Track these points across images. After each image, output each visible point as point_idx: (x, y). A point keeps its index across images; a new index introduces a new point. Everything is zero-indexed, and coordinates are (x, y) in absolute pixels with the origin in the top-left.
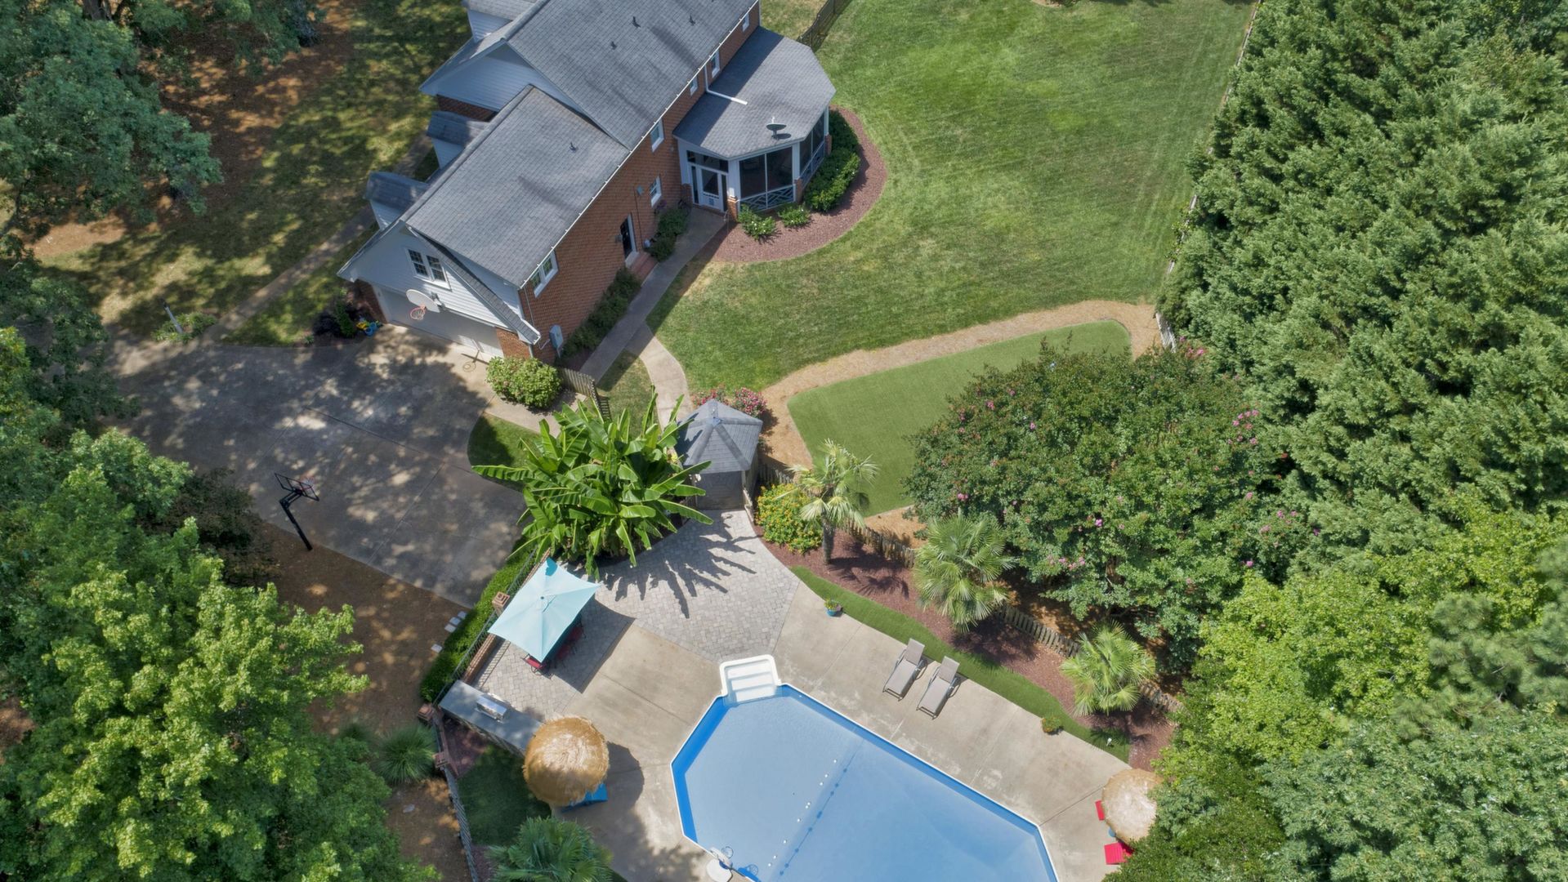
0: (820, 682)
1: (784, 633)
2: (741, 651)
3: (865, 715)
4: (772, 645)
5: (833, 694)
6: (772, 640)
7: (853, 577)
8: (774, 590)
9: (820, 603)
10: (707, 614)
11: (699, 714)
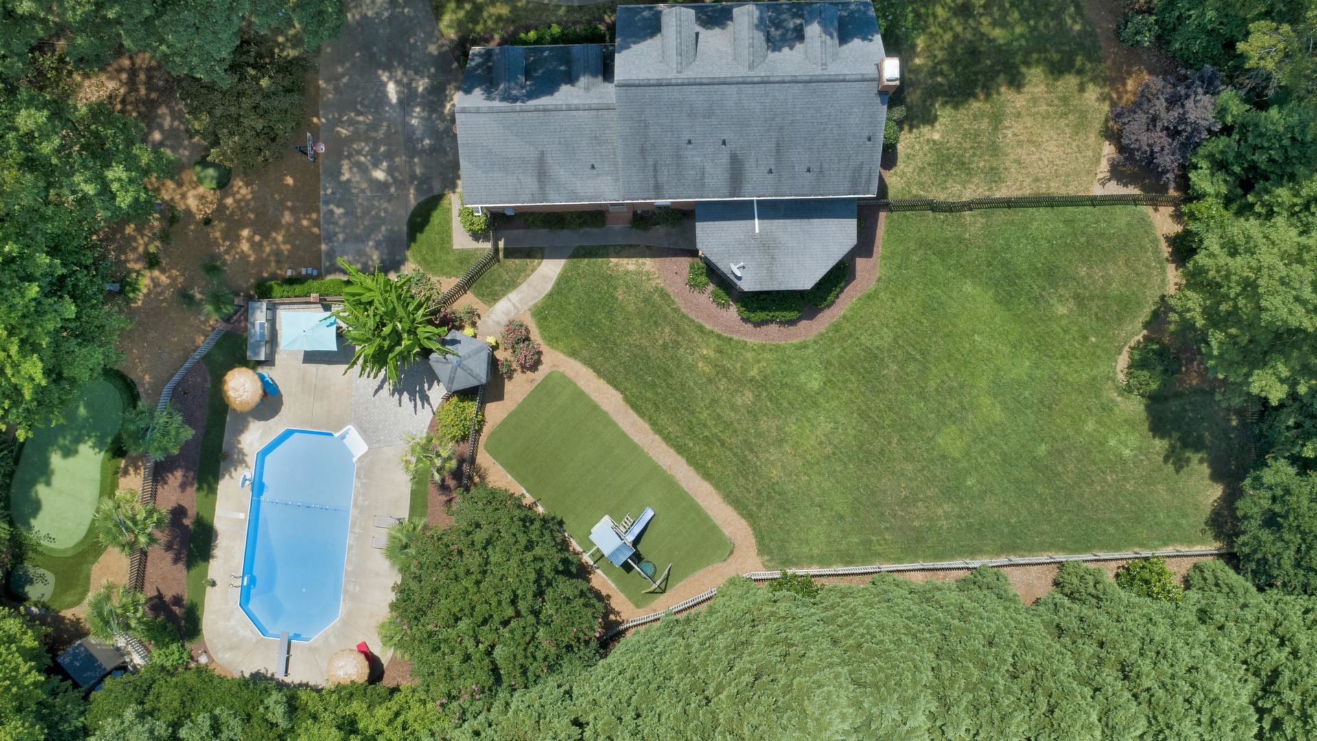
0: (364, 480)
1: (384, 449)
2: (363, 431)
3: (357, 511)
4: (374, 446)
5: (361, 491)
6: (377, 445)
11: (319, 428)
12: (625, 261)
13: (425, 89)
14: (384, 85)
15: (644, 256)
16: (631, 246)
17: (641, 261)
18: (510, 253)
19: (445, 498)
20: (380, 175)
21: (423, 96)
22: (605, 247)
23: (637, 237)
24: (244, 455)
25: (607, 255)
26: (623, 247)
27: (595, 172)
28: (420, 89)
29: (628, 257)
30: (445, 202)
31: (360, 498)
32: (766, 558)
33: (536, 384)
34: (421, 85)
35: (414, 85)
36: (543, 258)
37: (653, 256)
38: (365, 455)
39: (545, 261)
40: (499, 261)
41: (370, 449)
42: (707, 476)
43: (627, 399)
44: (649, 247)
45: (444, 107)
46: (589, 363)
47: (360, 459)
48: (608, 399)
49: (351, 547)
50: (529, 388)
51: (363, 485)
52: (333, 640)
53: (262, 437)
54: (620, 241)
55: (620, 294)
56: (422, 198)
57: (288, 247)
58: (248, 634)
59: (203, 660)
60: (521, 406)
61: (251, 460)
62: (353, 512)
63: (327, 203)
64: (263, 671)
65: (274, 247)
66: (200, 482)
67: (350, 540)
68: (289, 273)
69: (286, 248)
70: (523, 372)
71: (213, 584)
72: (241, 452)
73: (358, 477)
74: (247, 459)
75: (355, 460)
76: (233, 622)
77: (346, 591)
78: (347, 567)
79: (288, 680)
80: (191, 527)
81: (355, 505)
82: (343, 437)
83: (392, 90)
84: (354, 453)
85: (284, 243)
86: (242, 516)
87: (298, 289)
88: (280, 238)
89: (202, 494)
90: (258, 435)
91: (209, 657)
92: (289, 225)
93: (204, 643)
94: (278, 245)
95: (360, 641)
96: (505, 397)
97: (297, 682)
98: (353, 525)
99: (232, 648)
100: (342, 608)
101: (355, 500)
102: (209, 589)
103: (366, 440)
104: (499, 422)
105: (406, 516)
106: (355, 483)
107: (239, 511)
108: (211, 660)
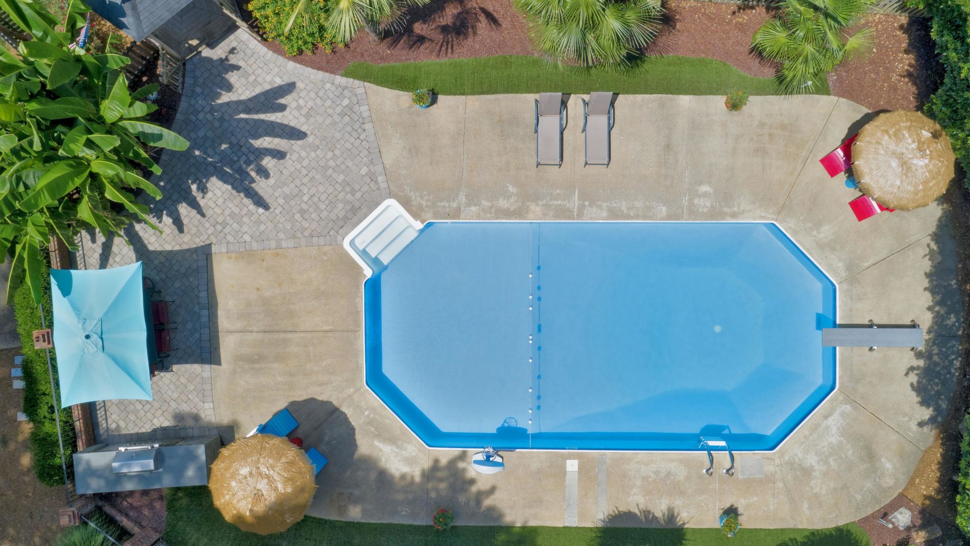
0: (462, 198)
1: (388, 162)
2: (355, 213)
3: (533, 207)
4: (383, 185)
5: (486, 203)
6: (380, 179)
7: (421, 39)
8: (342, 115)
9: (405, 98)
10: (287, 190)
11: (358, 313)
19: (483, 24)
31: (503, 203)
38: (406, 203)
41: (390, 195)
47: (416, 215)
49: (614, 213)
51: (472, 200)
52: (826, 232)
53: (392, 440)
58: (834, 422)
59: (903, 518)
61: (446, 454)
62: (536, 216)
64: (913, 378)
67: (597, 216)
71: (731, 512)
73: (454, 213)
75: (421, 228)
76: (812, 460)
77: (714, 213)
78: (660, 216)
79: (926, 320)
81: (520, 213)
86: (572, 466)
90: (386, 445)
91: (895, 505)
93: (865, 520)
97: (926, 299)
99: (870, 455)
100: (756, 216)
101: (507, 214)
102: (746, 522)
103: (372, 203)
105: (531, 97)
106: (470, 218)
107: (563, 472)
108: (900, 501)
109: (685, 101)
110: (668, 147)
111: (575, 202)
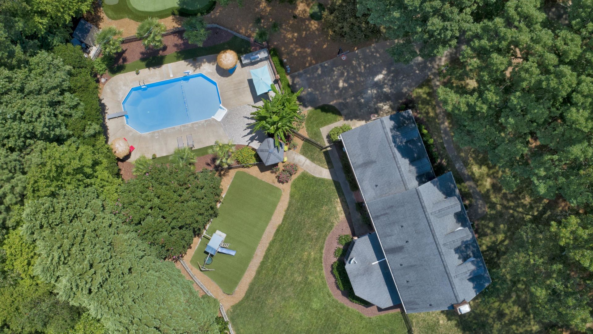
0: (205, 124)
1: (222, 128)
2: (226, 117)
3: (191, 126)
4: (222, 123)
5: (200, 124)
6: (223, 125)
8: (234, 137)
12: (340, 205)
13: (385, 92)
14: (381, 73)
15: (345, 213)
16: (347, 205)
17: (343, 212)
18: (326, 154)
19: (209, 162)
20: (341, 85)
21: (382, 92)
22: (343, 194)
23: (352, 207)
24: (199, 67)
25: (340, 197)
26: (346, 202)
27: (375, 187)
28: (385, 90)
29: (342, 206)
30: (339, 118)
31: (197, 125)
32: (231, 310)
33: (273, 184)
34: (386, 90)
35: (385, 86)
36: (329, 169)
37: (346, 216)
38: (216, 121)
39: (328, 170)
40: (321, 150)
41: (220, 122)
42: (258, 272)
43: (280, 226)
44: (349, 213)
45: (380, 102)
46: (290, 204)
47: (214, 119)
48: (277, 218)
49: (174, 128)
50: (270, 182)
51: (203, 125)
52: (131, 134)
53: (209, 73)
54: (348, 200)
55: (324, 208)
56: (337, 107)
57: (296, 55)
58: (121, 96)
59: (103, 80)
60: (261, 181)
61: (198, 72)
62: (189, 124)
63: (321, 66)
64: (107, 108)
65: (294, 49)
66: (180, 52)
67: (177, 127)
68: (285, 60)
69: (295, 54)
70: (276, 177)
71: (138, 74)
72: (200, 65)
73: (206, 121)
74: (198, 69)
75: (213, 117)
76: (124, 88)
77: (154, 133)
78: (165, 130)
79: (107, 120)
80: (159, 55)
81: (193, 124)
82: (221, 108)
83: (380, 77)
84: (216, 115)
85: (297, 52)
86: (171, 76)
87: (279, 67)
88: (299, 50)
89: (175, 54)
90: (209, 71)
91: (105, 82)
92: (306, 52)
93: (110, 78)
94: (295, 50)
95: (134, 146)
96: (263, 173)
97: (107, 124)
98: (184, 126)
99: (112, 91)
100: (145, 134)
101: (195, 123)
102: (134, 72)
103: (223, 119)
104: (251, 174)
105: (196, 148)
106: (203, 121)
107: (173, 74)
108: (104, 84)
109: (165, 155)
110: (166, 144)
111: (182, 129)
